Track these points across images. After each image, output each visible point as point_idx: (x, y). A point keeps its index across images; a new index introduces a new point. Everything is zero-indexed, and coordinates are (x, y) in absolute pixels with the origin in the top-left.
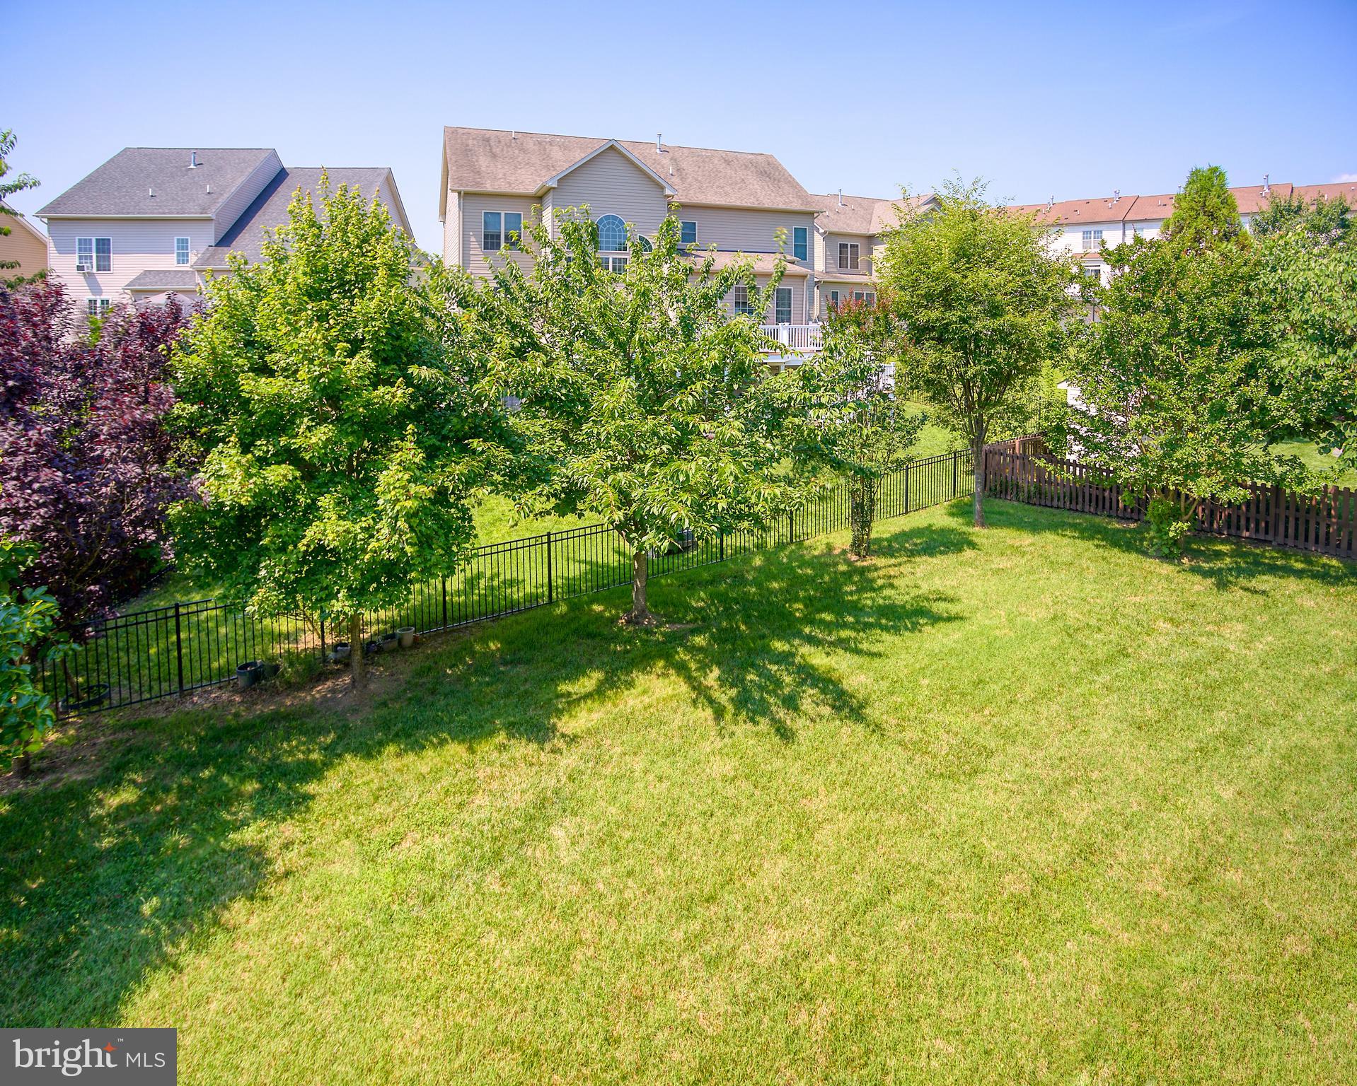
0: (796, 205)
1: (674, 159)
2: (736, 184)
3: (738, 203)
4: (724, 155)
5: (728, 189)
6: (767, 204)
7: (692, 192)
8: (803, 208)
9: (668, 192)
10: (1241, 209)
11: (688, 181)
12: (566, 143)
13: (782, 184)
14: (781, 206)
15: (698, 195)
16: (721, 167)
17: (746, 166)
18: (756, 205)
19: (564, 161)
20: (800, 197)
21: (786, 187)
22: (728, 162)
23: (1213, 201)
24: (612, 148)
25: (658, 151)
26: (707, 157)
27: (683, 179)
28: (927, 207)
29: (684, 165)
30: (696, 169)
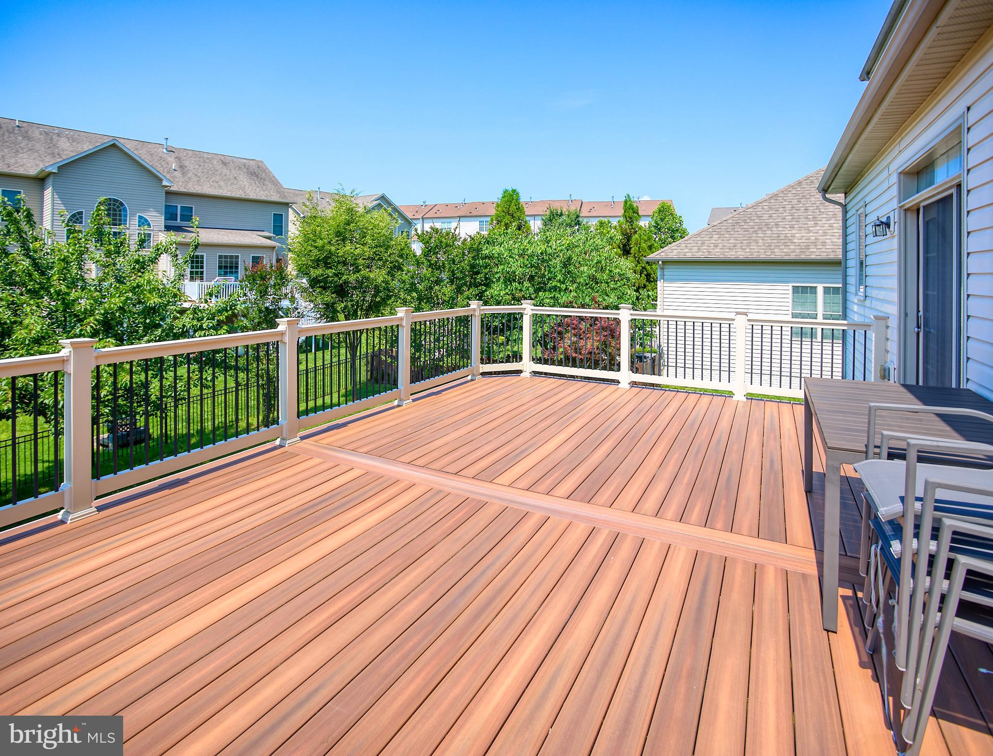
0: (275, 198)
1: (178, 158)
2: (229, 180)
3: (229, 194)
4: (222, 158)
5: (222, 183)
6: (252, 196)
7: (190, 185)
8: (280, 200)
9: (165, 183)
10: (526, 213)
11: (189, 176)
12: (74, 136)
13: (267, 182)
14: (263, 198)
15: (196, 187)
16: (219, 167)
17: (240, 168)
18: (243, 196)
19: (69, 151)
20: (279, 192)
21: (270, 185)
22: (225, 164)
23: (513, 208)
24: (114, 145)
25: (165, 150)
26: (208, 159)
27: (184, 174)
28: (376, 202)
29: (187, 163)
30: (197, 167)
